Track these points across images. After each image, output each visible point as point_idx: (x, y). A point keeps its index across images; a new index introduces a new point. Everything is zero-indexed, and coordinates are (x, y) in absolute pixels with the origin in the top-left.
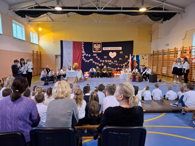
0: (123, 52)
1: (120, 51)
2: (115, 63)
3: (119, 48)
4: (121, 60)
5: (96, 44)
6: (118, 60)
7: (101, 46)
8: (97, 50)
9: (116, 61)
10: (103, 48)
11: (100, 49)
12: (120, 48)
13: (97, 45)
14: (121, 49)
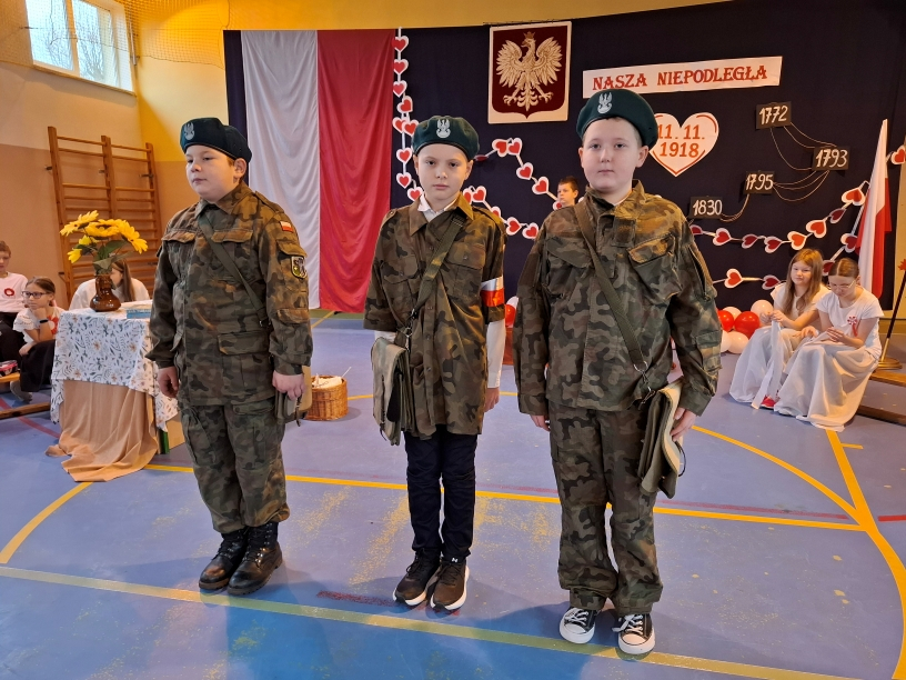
0: (793, 115)
1: (766, 95)
2: (698, 220)
3: (754, 63)
4: (764, 194)
5: (517, 37)
6: (734, 194)
7: (563, 61)
8: (528, 100)
9: (715, 207)
10: (589, 77)
11: (555, 88)
12: (769, 70)
13: (525, 51)
14: (773, 78)
